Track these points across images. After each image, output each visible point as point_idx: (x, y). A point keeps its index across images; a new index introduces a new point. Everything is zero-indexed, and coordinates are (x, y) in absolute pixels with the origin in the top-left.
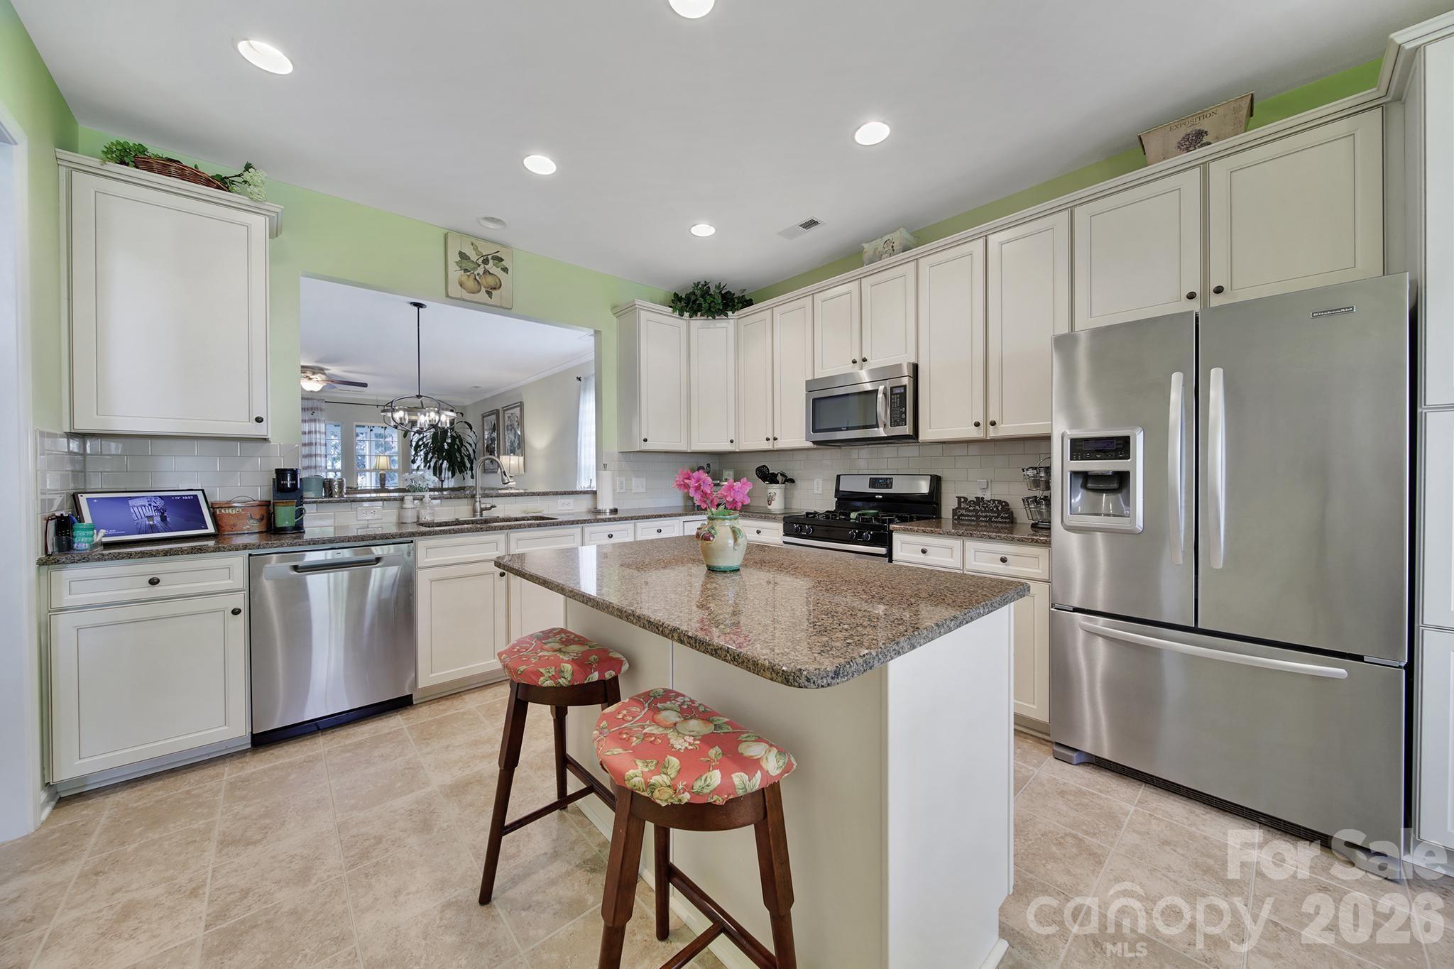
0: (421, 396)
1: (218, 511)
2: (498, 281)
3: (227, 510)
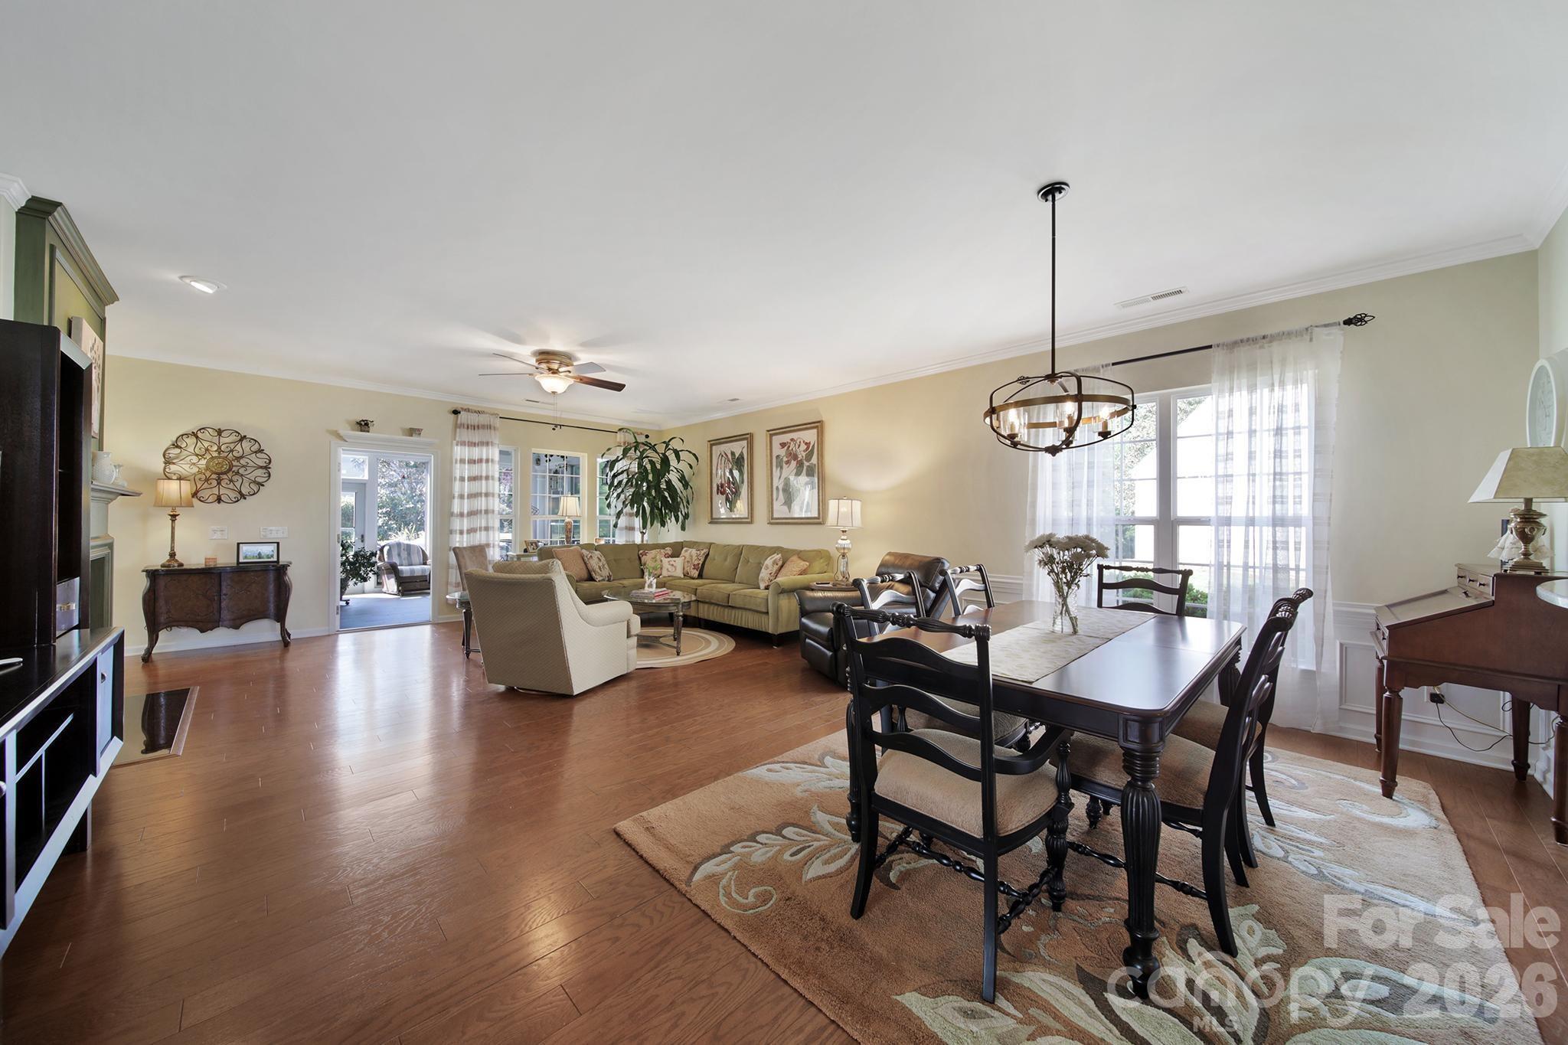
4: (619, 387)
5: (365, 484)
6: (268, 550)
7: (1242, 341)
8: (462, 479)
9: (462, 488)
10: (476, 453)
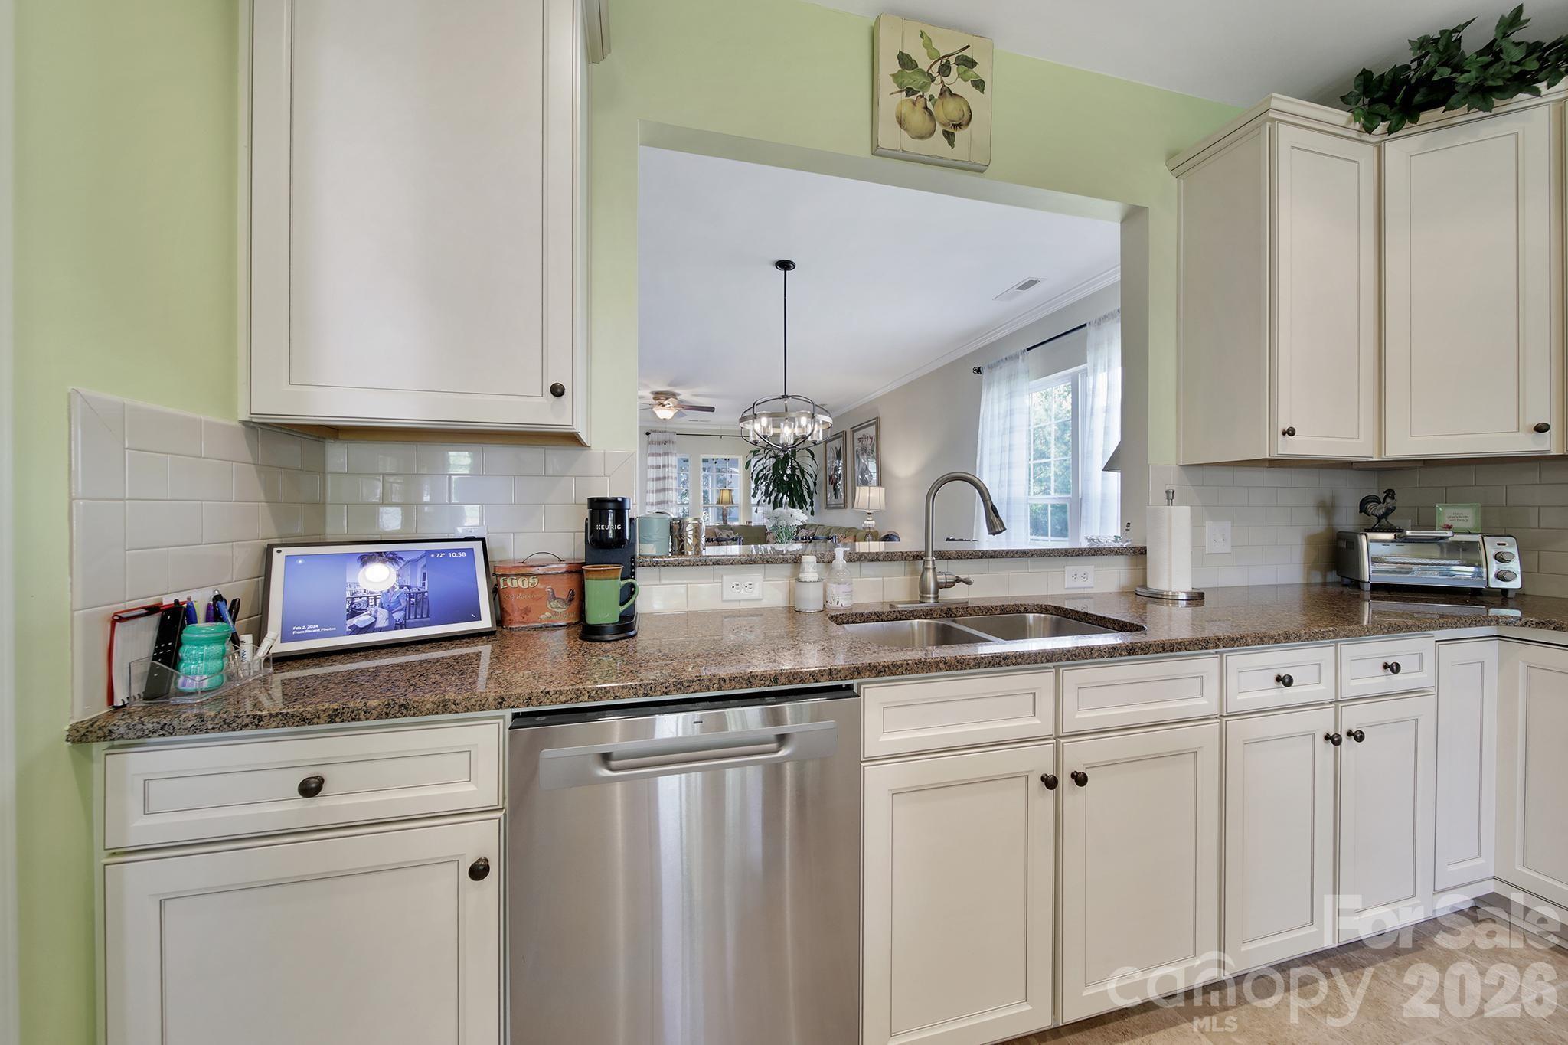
0: (788, 397)
1: (501, 581)
2: (965, 109)
3: (515, 581)
7: (1106, 317)
8: (652, 480)
9: (652, 487)
10: (661, 461)
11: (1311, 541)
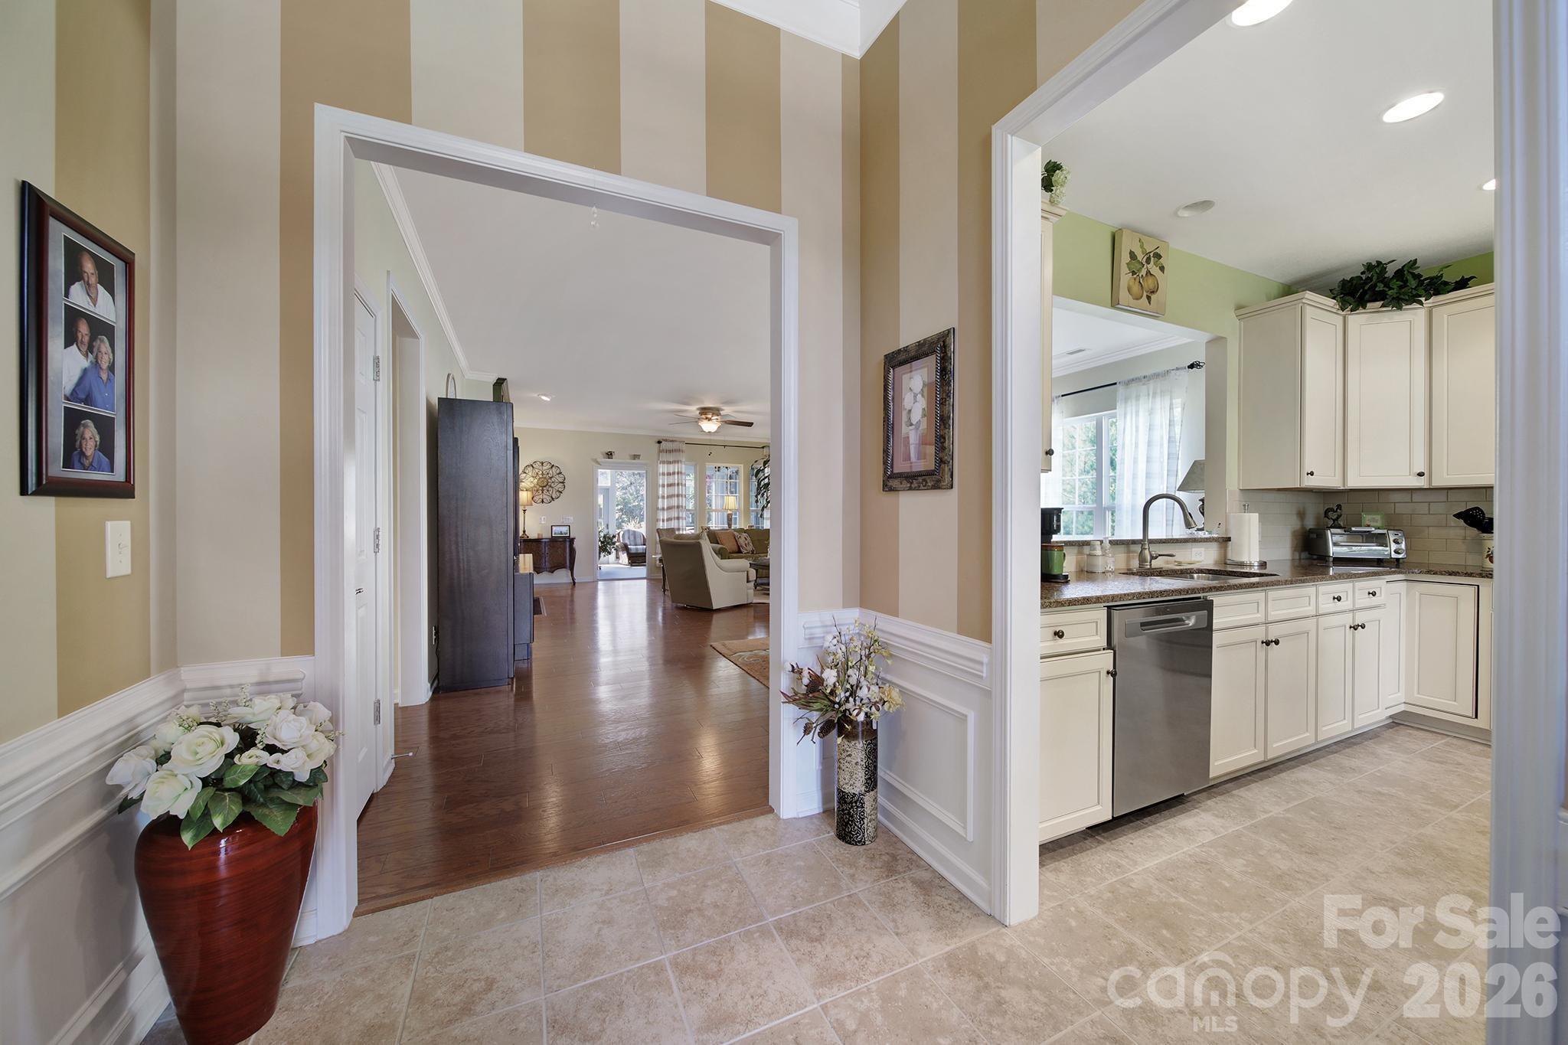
2: (1156, 282)
4: (750, 424)
5: (608, 489)
6: (565, 529)
7: (1133, 380)
8: (663, 486)
9: (663, 492)
10: (672, 468)
11: (1294, 534)
